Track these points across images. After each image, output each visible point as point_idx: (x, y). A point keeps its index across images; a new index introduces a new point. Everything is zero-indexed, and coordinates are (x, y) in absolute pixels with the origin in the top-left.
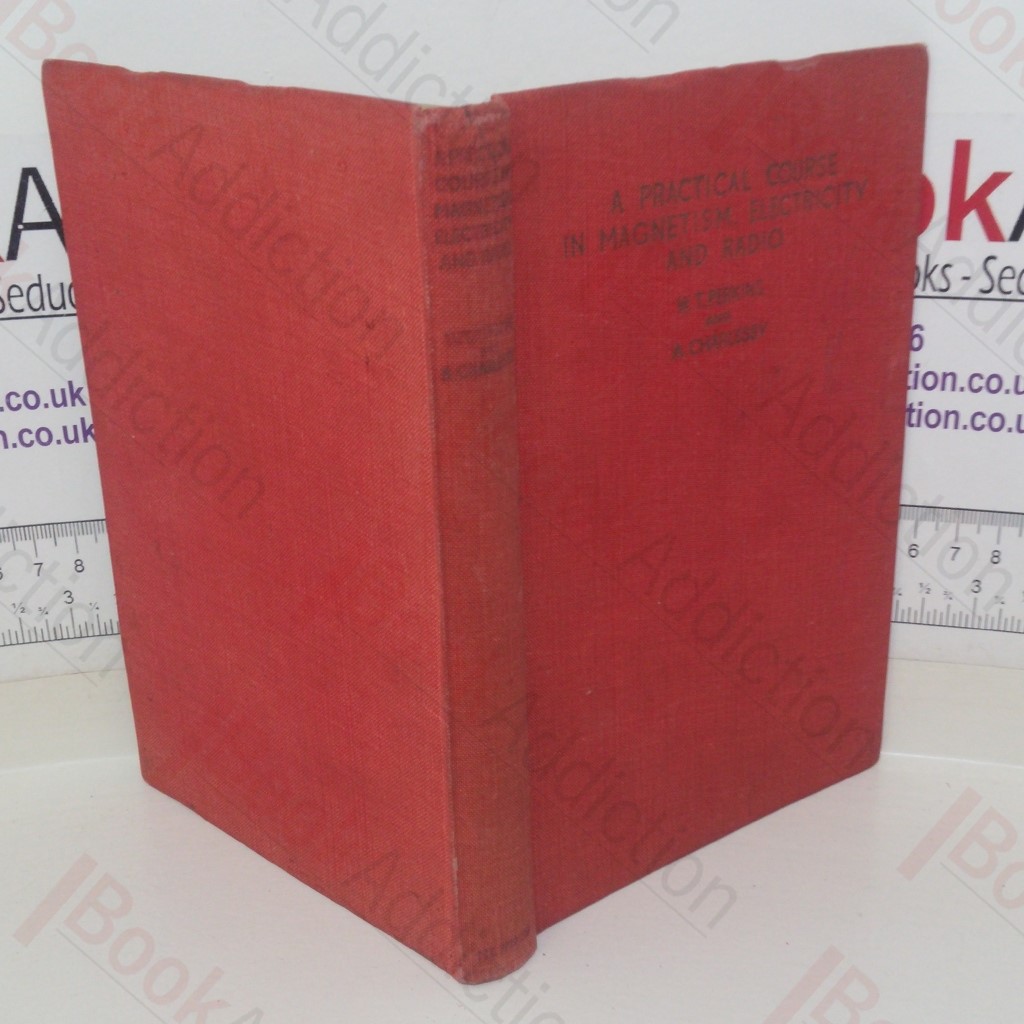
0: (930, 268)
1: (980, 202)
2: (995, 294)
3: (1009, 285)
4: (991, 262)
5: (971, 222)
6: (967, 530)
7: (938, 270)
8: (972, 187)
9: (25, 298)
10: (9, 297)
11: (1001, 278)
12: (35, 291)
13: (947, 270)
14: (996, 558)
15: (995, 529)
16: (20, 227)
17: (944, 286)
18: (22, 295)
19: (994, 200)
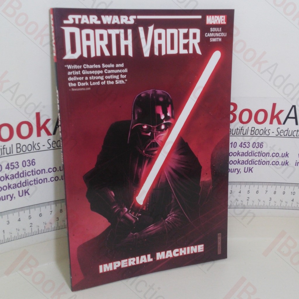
0: (266, 130)
1: (277, 117)
2: (279, 136)
3: (282, 134)
4: (278, 129)
5: (275, 120)
6: (269, 187)
7: (267, 131)
8: (276, 113)
9: (56, 144)
10: (52, 144)
11: (280, 132)
12: (59, 143)
13: (269, 131)
14: (275, 193)
15: (275, 186)
16: (57, 127)
17: (268, 134)
18: (55, 143)
19: (280, 116)
